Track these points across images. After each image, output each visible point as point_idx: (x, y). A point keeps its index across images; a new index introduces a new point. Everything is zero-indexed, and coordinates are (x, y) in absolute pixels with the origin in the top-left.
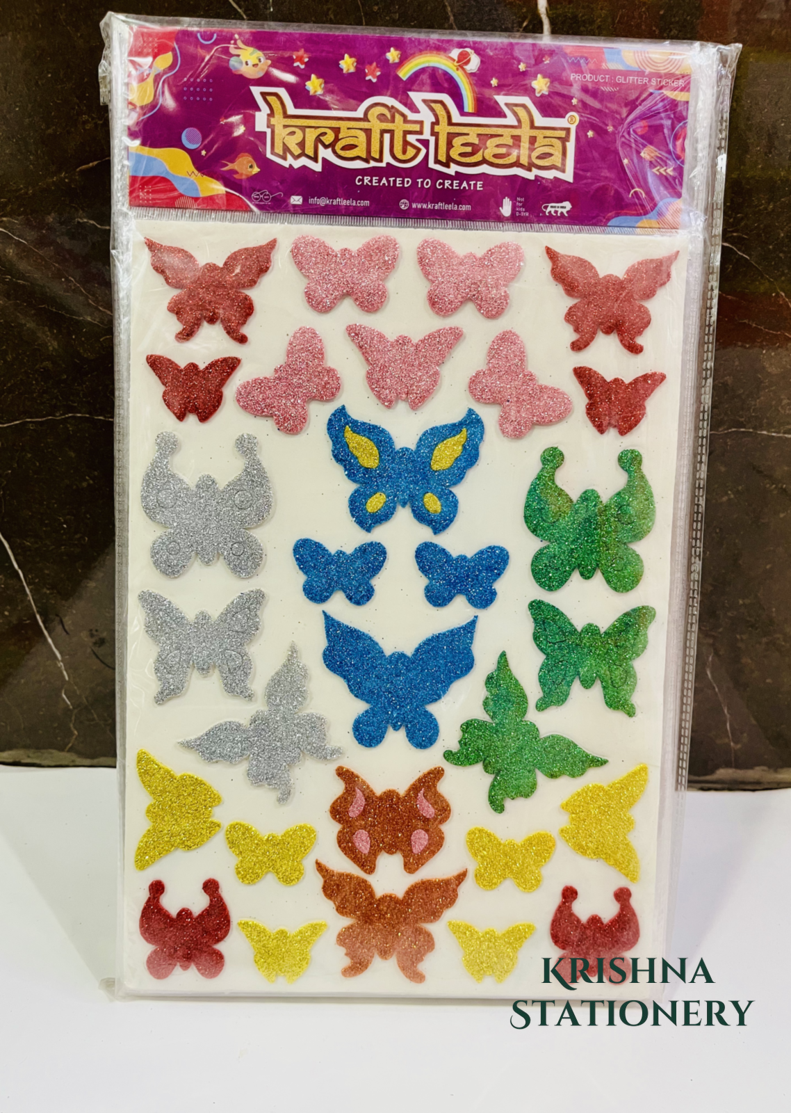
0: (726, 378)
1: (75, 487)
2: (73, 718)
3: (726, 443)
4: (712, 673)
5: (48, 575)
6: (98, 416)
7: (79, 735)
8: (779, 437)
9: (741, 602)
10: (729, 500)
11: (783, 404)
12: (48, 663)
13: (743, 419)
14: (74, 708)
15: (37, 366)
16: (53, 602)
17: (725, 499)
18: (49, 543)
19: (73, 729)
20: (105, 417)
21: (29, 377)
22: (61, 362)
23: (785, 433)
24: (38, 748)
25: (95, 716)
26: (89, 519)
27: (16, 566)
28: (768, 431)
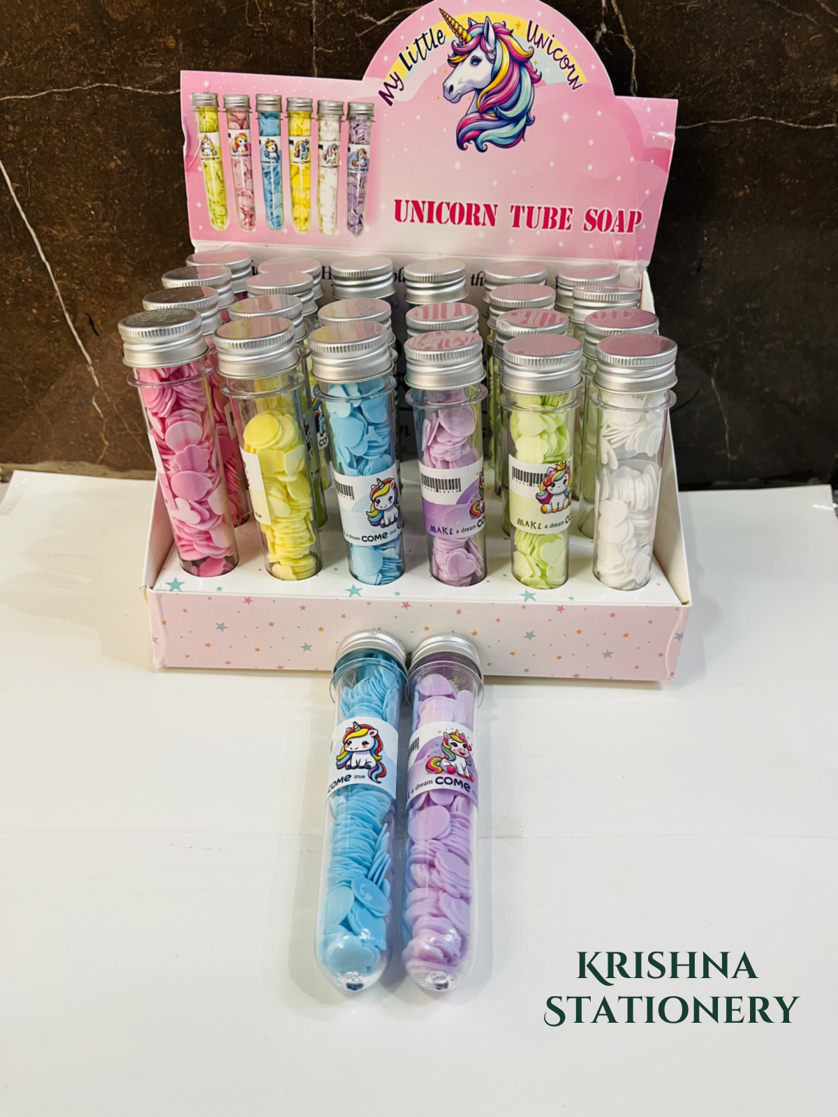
0: (749, 61)
1: (102, 168)
2: (104, 428)
3: (746, 132)
4: (716, 381)
5: (76, 268)
6: (126, 85)
7: (110, 446)
8: (795, 128)
9: (748, 306)
10: (745, 194)
11: (801, 92)
12: (78, 367)
13: (763, 106)
14: (105, 417)
15: (66, 28)
16: (82, 299)
17: (741, 193)
18: (76, 231)
19: (104, 439)
20: (133, 87)
21: (56, 42)
22: (88, 24)
23: (800, 123)
24: (69, 460)
25: (126, 426)
26: (117, 205)
27: (43, 258)
28: (786, 121)
